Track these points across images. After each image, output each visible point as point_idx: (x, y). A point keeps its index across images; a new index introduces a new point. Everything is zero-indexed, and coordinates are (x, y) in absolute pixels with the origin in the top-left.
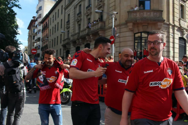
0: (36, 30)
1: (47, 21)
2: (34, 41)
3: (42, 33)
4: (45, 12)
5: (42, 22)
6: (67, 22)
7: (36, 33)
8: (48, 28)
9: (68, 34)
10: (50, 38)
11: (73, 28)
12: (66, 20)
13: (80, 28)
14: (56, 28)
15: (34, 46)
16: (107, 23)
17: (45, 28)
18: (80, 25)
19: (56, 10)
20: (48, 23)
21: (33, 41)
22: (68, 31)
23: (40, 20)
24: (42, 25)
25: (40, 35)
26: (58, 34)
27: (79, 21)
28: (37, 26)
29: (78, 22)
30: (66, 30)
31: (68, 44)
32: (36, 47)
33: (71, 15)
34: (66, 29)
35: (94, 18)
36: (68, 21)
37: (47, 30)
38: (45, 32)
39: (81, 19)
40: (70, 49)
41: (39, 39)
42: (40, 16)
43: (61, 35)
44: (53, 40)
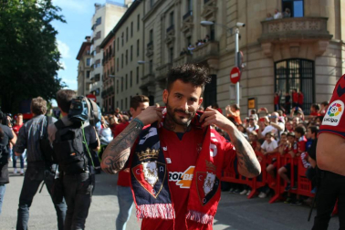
0: (92, 61)
1: (111, 43)
2: (89, 80)
3: (104, 65)
4: (108, 27)
5: (103, 46)
6: (148, 45)
7: (92, 66)
8: (114, 56)
9: (151, 66)
10: (119, 75)
11: (160, 55)
12: (147, 42)
13: (172, 55)
14: (127, 57)
15: (88, 89)
16: (222, 44)
17: (107, 57)
18: (172, 49)
19: (128, 23)
20: (113, 47)
21: (87, 80)
22: (151, 61)
23: (99, 42)
24: (102, 52)
25: (99, 70)
26: (132, 66)
27: (170, 42)
28: (93, 53)
29: (169, 44)
30: (147, 60)
31: (151, 84)
32: (92, 92)
33: (154, 31)
34: (146, 57)
35: (199, 35)
36: (151, 43)
37: (112, 61)
38: (109, 64)
39: (174, 39)
40: (154, 93)
41: (97, 78)
42: (98, 35)
43: (138, 68)
44: (122, 78)
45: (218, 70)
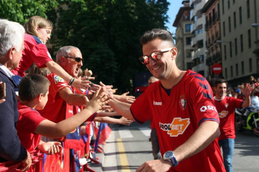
0: (192, 28)
1: (215, 6)
2: (190, 47)
3: (207, 30)
5: (204, 10)
7: (194, 32)
8: (219, 19)
10: (225, 40)
14: (236, 19)
15: (189, 56)
20: (216, 10)
21: (187, 48)
23: (199, 6)
24: (204, 16)
25: (202, 36)
26: (242, 30)
28: (193, 19)
32: (195, 60)
37: (217, 25)
38: (213, 28)
43: (249, 31)
44: (231, 43)
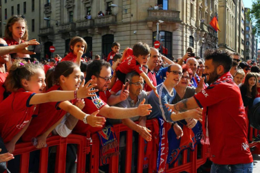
6: (46, 6)
11: (59, 15)
16: (119, 17)
18: (71, 12)
27: (70, 8)
29: (68, 8)
31: (50, 34)
34: (42, 14)
36: (48, 5)
39: (74, 6)
40: (53, 40)
45: (115, 32)
